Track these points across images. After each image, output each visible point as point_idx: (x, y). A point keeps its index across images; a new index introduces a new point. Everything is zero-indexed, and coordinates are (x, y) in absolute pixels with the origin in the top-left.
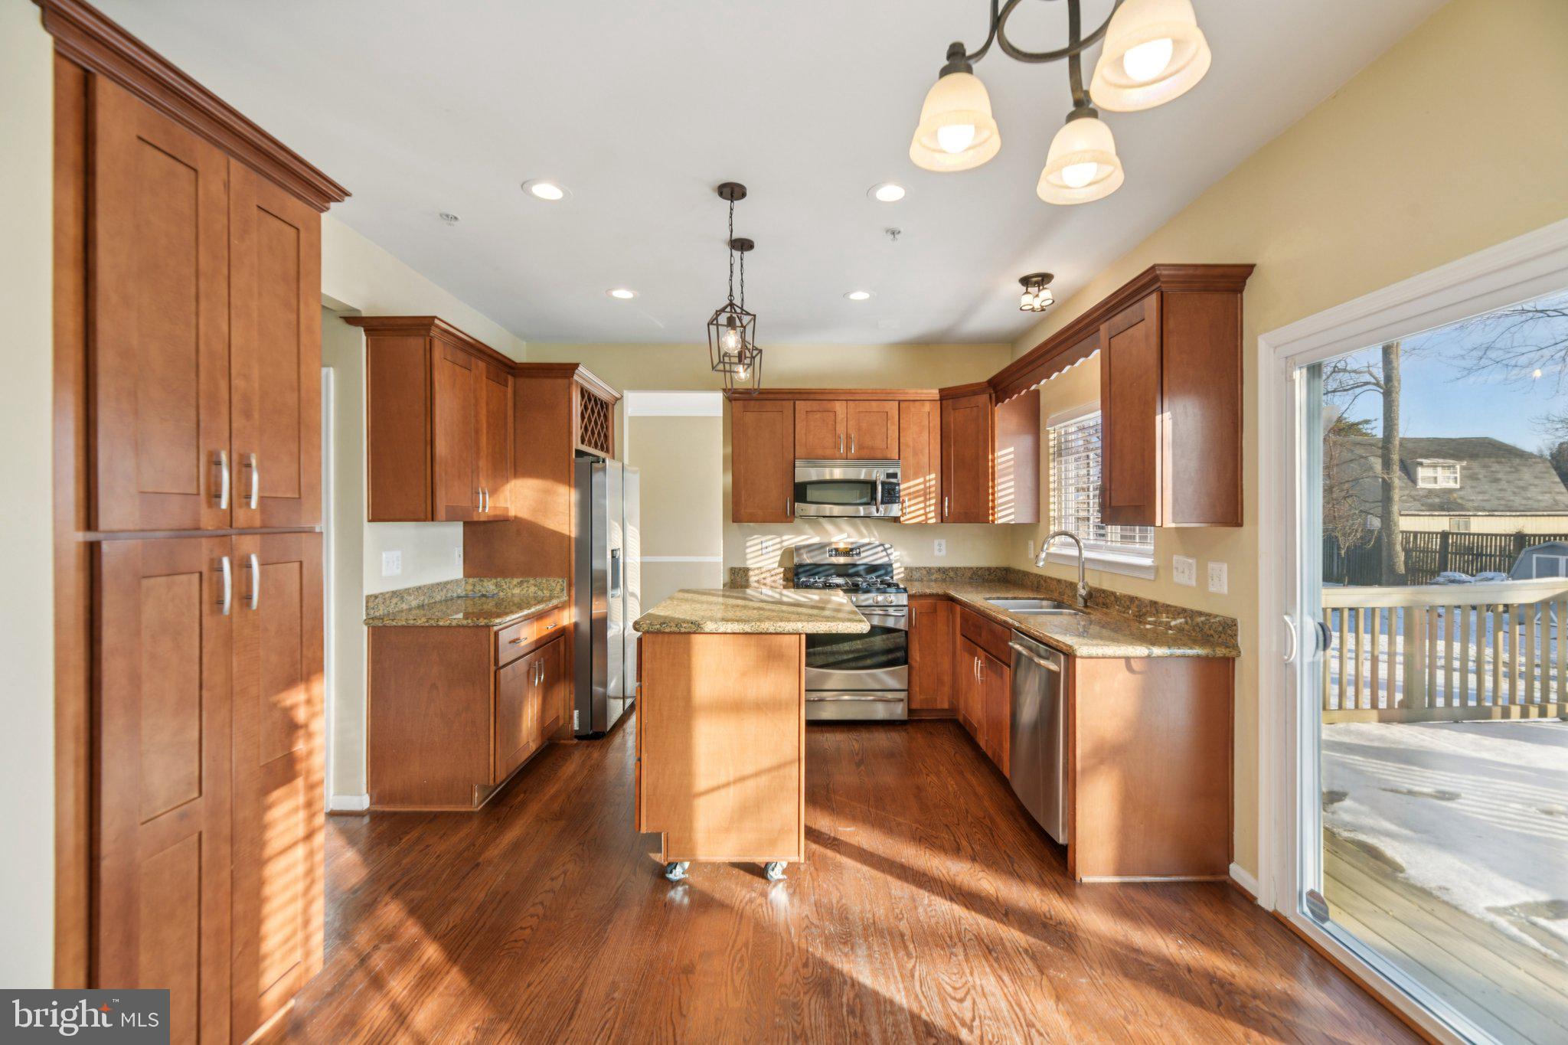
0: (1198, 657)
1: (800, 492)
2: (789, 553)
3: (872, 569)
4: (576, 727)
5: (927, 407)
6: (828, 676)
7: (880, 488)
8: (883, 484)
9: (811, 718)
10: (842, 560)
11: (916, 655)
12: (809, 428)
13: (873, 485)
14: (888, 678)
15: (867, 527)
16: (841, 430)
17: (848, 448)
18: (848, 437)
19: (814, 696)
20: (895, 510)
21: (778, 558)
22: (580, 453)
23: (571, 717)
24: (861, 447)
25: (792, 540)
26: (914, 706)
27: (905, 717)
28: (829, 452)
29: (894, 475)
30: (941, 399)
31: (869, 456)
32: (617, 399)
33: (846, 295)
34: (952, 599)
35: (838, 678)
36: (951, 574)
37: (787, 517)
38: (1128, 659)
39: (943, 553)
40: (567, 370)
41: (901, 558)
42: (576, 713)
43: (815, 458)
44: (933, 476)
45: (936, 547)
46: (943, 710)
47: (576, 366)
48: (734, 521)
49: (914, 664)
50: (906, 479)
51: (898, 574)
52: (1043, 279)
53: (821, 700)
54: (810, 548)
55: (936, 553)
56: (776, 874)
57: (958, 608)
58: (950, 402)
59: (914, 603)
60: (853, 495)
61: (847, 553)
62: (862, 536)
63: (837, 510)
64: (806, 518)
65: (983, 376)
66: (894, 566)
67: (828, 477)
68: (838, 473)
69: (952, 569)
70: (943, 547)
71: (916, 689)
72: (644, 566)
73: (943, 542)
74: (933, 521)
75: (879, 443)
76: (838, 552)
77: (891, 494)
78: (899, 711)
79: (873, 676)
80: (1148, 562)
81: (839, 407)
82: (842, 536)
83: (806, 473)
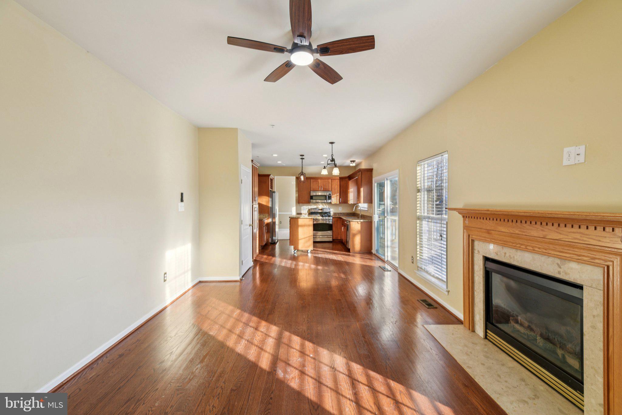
0: (367, 222)
1: (312, 197)
2: (309, 210)
3: (326, 213)
4: (270, 242)
5: (337, 180)
6: (317, 233)
7: (327, 197)
8: (328, 196)
9: (314, 241)
10: (320, 211)
11: (334, 228)
12: (313, 185)
13: (326, 196)
14: (330, 233)
15: (325, 204)
16: (320, 185)
17: (321, 189)
18: (321, 187)
19: (315, 236)
20: (330, 201)
21: (307, 211)
22: (270, 190)
23: (269, 240)
24: (323, 189)
25: (310, 207)
26: (334, 238)
27: (332, 241)
28: (317, 189)
29: (330, 194)
30: (340, 179)
31: (325, 190)
32: (274, 178)
33: (320, 162)
34: (341, 218)
35: (320, 233)
36: (343, 214)
37: (308, 202)
38: (358, 222)
39: (341, 210)
40: (269, 175)
41: (332, 211)
42: (270, 239)
43: (315, 190)
44: (338, 194)
45: (340, 208)
46: (339, 239)
47: (270, 175)
48: (298, 203)
49: (333, 230)
50: (332, 195)
51: (332, 214)
52: (354, 161)
53: (316, 237)
54: (314, 209)
55: (340, 210)
56: (309, 251)
57: (341, 219)
58: (341, 180)
59: (334, 219)
60: (323, 198)
61: (321, 210)
62: (324, 206)
63: (320, 201)
64: (313, 203)
65: (347, 175)
66: (331, 212)
67: (318, 195)
68: (320, 194)
69: (343, 213)
70: (341, 209)
71: (334, 235)
72: (279, 215)
73: (341, 208)
74: (338, 203)
75: (327, 188)
76: (319, 210)
77: (330, 198)
78: (331, 239)
79: (328, 233)
80: (367, 209)
81: (319, 181)
82: (320, 206)
83: (313, 194)
